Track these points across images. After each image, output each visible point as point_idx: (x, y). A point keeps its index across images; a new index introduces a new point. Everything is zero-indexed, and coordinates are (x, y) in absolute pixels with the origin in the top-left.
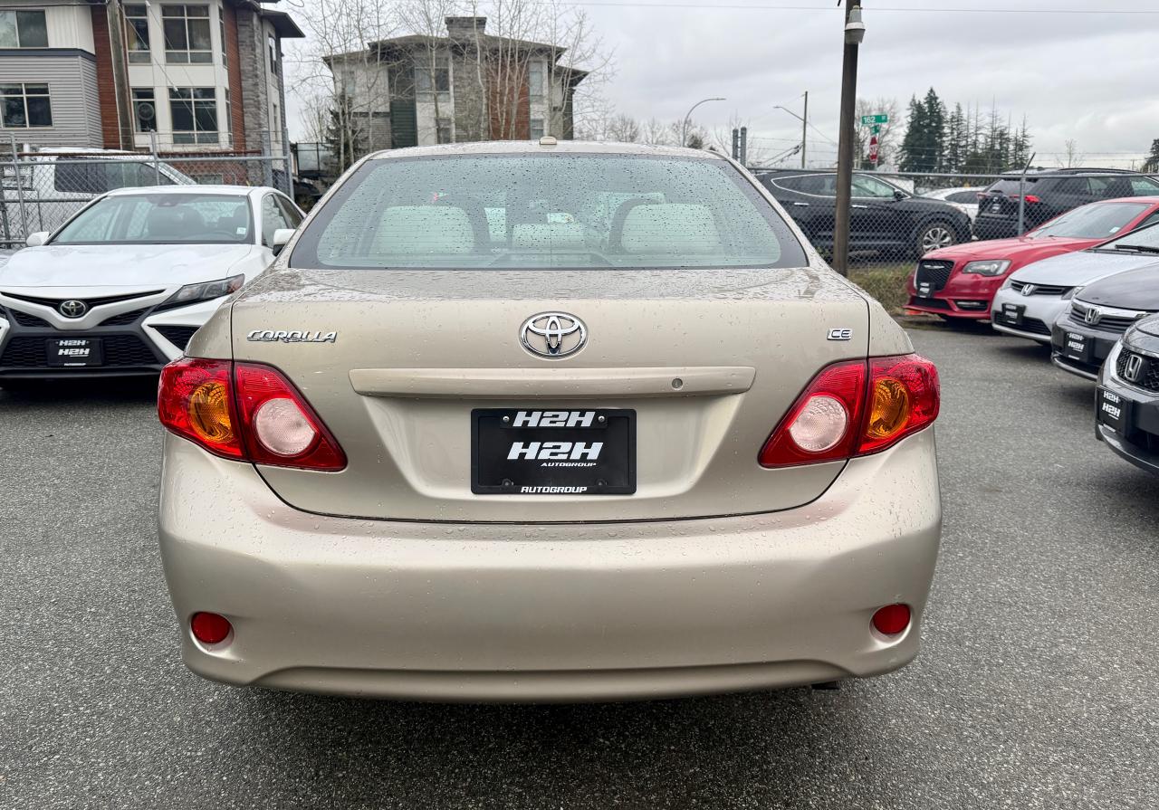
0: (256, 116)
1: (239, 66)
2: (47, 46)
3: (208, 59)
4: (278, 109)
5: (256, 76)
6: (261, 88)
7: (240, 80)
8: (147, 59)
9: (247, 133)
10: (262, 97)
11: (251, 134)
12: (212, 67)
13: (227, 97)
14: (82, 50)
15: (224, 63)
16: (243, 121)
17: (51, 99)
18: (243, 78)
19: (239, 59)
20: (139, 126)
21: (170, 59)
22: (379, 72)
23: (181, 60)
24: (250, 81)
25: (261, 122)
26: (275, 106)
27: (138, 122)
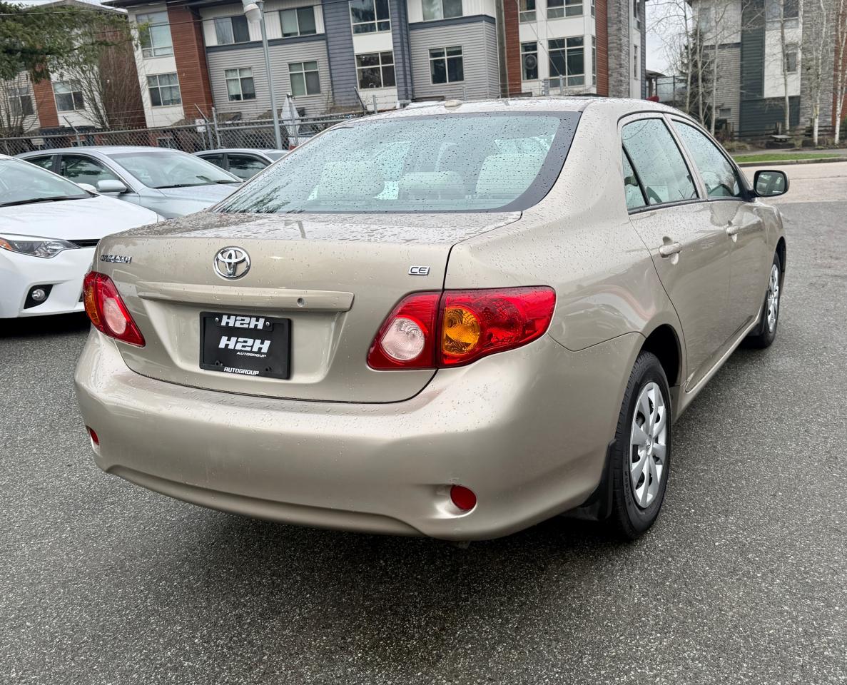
0: (618, 57)
1: (606, 15)
2: (462, 14)
3: (579, 11)
4: (639, 50)
5: (620, 22)
6: (623, 32)
7: (607, 26)
8: (532, 17)
9: (610, 73)
10: (624, 40)
11: (613, 74)
12: (582, 18)
13: (593, 43)
14: (486, 16)
15: (593, 13)
16: (607, 63)
17: (463, 59)
18: (609, 25)
19: (607, 8)
20: (525, 75)
21: (551, 15)
22: (726, 6)
23: (560, 14)
24: (615, 27)
25: (622, 62)
26: (636, 47)
27: (525, 71)
